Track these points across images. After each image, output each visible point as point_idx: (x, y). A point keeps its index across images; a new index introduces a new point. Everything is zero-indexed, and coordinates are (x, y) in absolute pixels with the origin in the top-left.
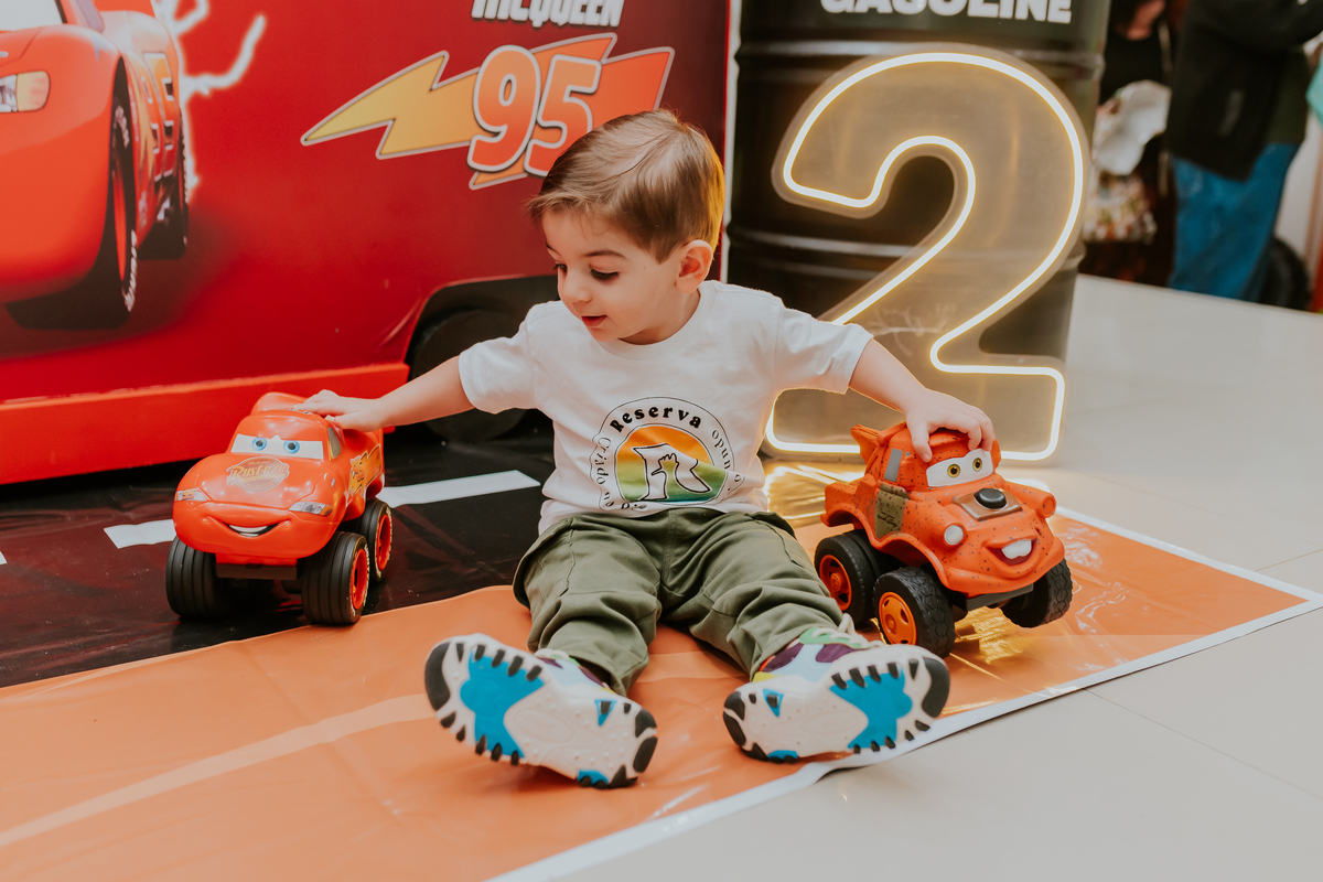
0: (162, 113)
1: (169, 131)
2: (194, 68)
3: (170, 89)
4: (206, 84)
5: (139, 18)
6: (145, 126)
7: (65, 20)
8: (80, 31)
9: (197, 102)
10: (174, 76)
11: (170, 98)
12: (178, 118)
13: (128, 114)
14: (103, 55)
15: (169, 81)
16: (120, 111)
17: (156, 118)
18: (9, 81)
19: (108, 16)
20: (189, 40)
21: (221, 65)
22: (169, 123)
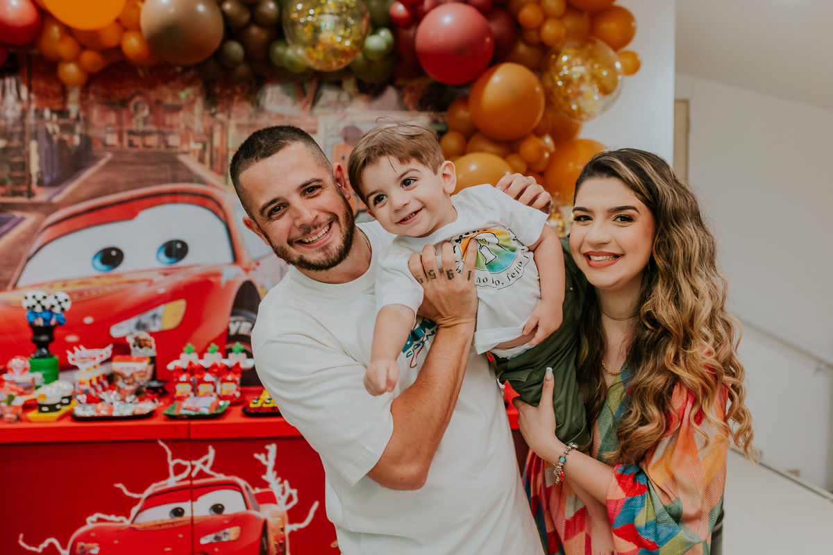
0: (279, 538)
1: (281, 544)
2: (291, 522)
3: (283, 529)
4: (295, 527)
5: (272, 506)
6: (273, 542)
7: (247, 508)
8: (253, 512)
9: (292, 533)
10: (284, 525)
11: (282, 533)
12: (284, 539)
13: (267, 539)
14: (259, 519)
15: (281, 527)
16: (264, 539)
17: (277, 540)
18: (227, 530)
19: (262, 506)
20: (289, 512)
21: (301, 520)
22: (281, 542)
